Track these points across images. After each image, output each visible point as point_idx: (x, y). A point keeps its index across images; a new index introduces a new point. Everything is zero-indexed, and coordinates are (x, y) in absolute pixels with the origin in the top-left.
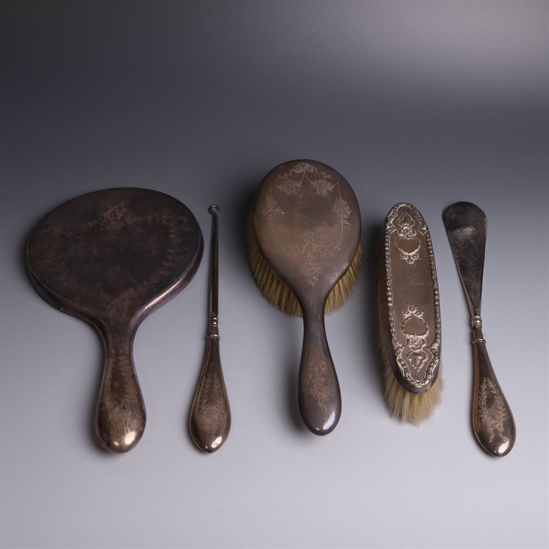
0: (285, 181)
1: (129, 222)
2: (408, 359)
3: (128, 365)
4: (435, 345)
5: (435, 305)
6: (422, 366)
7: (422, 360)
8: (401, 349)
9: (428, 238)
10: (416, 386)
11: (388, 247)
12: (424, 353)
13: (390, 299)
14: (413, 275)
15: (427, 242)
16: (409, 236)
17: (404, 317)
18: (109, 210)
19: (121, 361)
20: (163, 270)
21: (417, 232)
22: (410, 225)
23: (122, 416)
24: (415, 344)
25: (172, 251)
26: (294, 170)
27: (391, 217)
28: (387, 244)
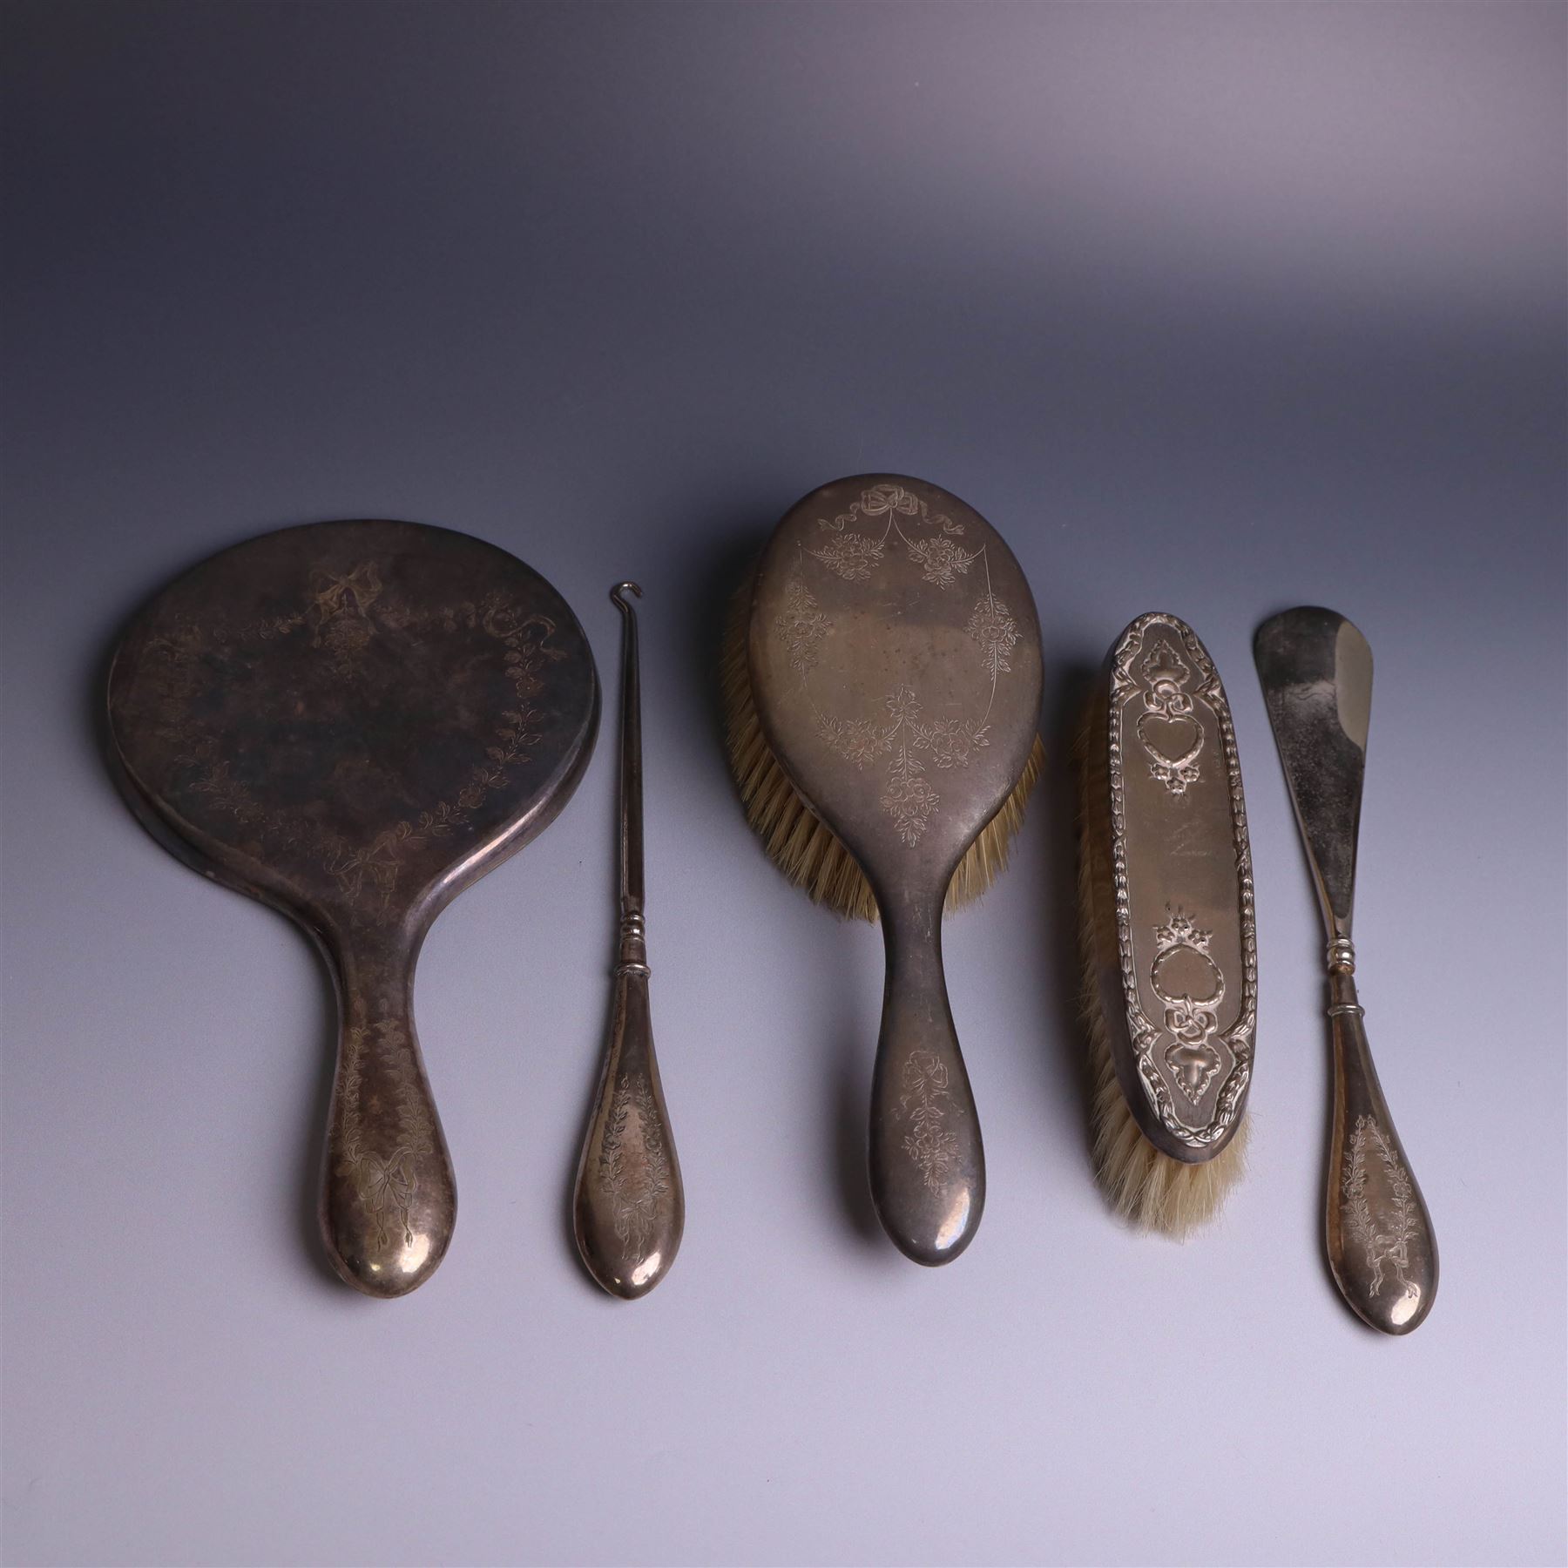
0: (839, 537)
1: (392, 624)
2: (1168, 1066)
3: (403, 1046)
4: (1241, 1029)
5: (1243, 918)
6: (1205, 1087)
7: (1204, 1071)
8: (1150, 1038)
9: (1225, 721)
10: (1188, 1144)
11: (1118, 744)
12: (1210, 1050)
13: (1122, 894)
14: (1185, 826)
15: (1224, 733)
16: (1174, 713)
17: (1159, 947)
18: (335, 586)
19: (383, 1036)
20: (492, 773)
21: (1197, 703)
22: (1177, 680)
23: (393, 1197)
24: (1187, 1024)
25: (516, 718)
26: (863, 506)
27: (1124, 653)
28: (1114, 734)
